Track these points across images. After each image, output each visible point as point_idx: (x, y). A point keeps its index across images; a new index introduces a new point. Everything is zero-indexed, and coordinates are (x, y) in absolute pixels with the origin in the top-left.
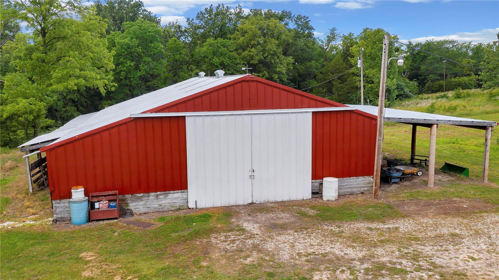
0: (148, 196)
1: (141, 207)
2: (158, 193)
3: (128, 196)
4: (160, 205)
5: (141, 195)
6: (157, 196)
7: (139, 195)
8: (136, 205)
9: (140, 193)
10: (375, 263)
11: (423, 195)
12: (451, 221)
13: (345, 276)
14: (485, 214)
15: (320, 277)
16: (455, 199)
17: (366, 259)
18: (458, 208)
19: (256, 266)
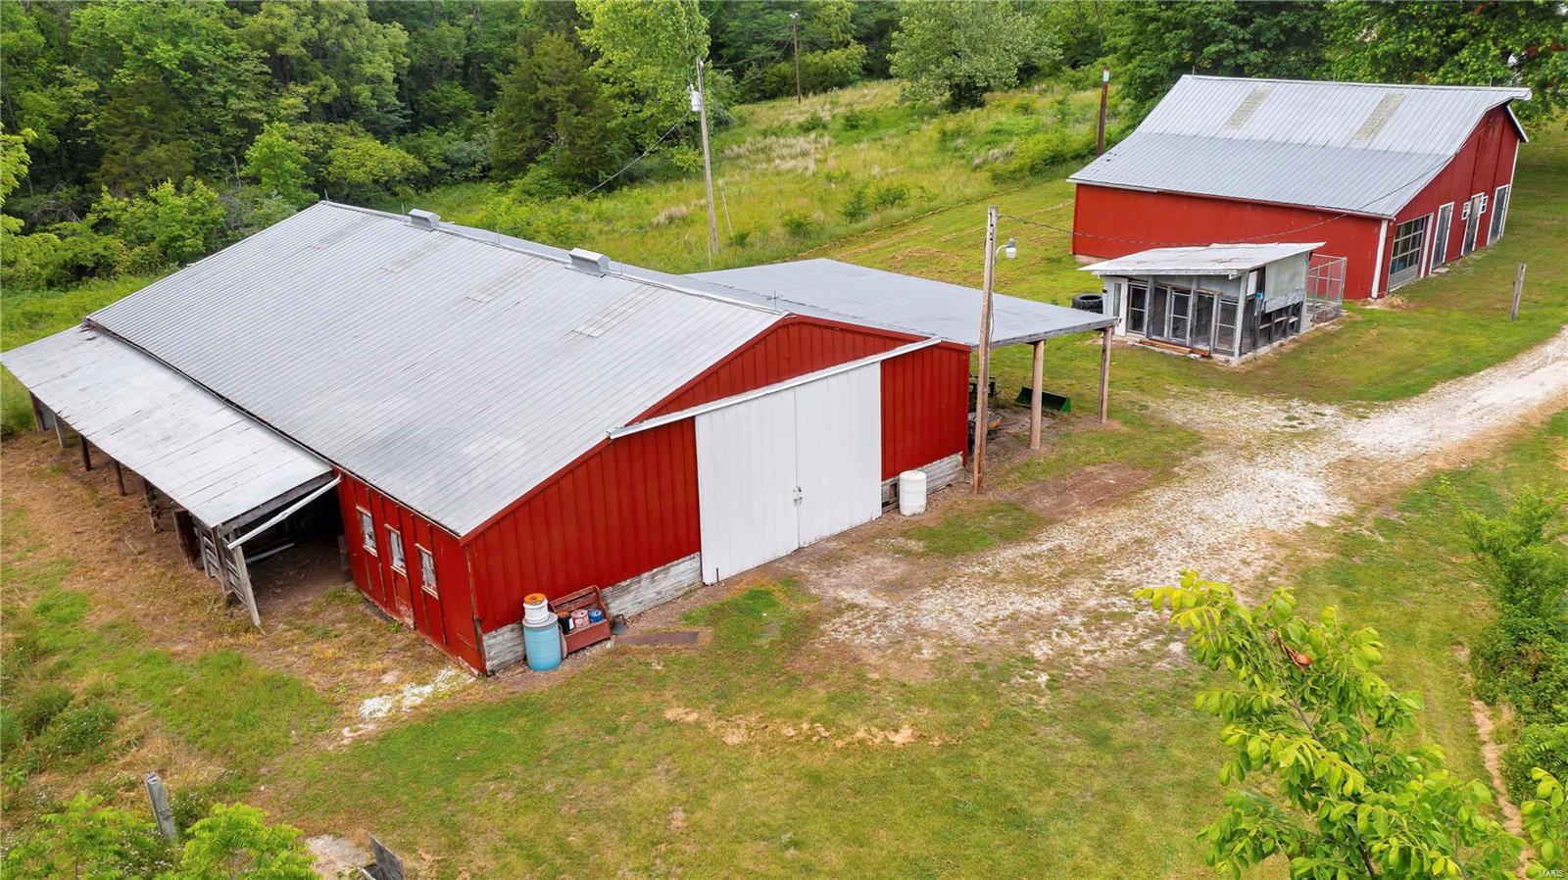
0: (639, 582)
1: (629, 605)
2: (655, 570)
3: (607, 590)
4: (659, 593)
5: (629, 581)
6: (654, 575)
7: (624, 584)
8: (621, 603)
9: (625, 580)
10: (1086, 612)
11: (1040, 469)
12: (1117, 516)
13: (1067, 641)
14: (1147, 493)
15: (1041, 650)
16: (1088, 469)
17: (1069, 608)
18: (1107, 489)
19: (947, 658)
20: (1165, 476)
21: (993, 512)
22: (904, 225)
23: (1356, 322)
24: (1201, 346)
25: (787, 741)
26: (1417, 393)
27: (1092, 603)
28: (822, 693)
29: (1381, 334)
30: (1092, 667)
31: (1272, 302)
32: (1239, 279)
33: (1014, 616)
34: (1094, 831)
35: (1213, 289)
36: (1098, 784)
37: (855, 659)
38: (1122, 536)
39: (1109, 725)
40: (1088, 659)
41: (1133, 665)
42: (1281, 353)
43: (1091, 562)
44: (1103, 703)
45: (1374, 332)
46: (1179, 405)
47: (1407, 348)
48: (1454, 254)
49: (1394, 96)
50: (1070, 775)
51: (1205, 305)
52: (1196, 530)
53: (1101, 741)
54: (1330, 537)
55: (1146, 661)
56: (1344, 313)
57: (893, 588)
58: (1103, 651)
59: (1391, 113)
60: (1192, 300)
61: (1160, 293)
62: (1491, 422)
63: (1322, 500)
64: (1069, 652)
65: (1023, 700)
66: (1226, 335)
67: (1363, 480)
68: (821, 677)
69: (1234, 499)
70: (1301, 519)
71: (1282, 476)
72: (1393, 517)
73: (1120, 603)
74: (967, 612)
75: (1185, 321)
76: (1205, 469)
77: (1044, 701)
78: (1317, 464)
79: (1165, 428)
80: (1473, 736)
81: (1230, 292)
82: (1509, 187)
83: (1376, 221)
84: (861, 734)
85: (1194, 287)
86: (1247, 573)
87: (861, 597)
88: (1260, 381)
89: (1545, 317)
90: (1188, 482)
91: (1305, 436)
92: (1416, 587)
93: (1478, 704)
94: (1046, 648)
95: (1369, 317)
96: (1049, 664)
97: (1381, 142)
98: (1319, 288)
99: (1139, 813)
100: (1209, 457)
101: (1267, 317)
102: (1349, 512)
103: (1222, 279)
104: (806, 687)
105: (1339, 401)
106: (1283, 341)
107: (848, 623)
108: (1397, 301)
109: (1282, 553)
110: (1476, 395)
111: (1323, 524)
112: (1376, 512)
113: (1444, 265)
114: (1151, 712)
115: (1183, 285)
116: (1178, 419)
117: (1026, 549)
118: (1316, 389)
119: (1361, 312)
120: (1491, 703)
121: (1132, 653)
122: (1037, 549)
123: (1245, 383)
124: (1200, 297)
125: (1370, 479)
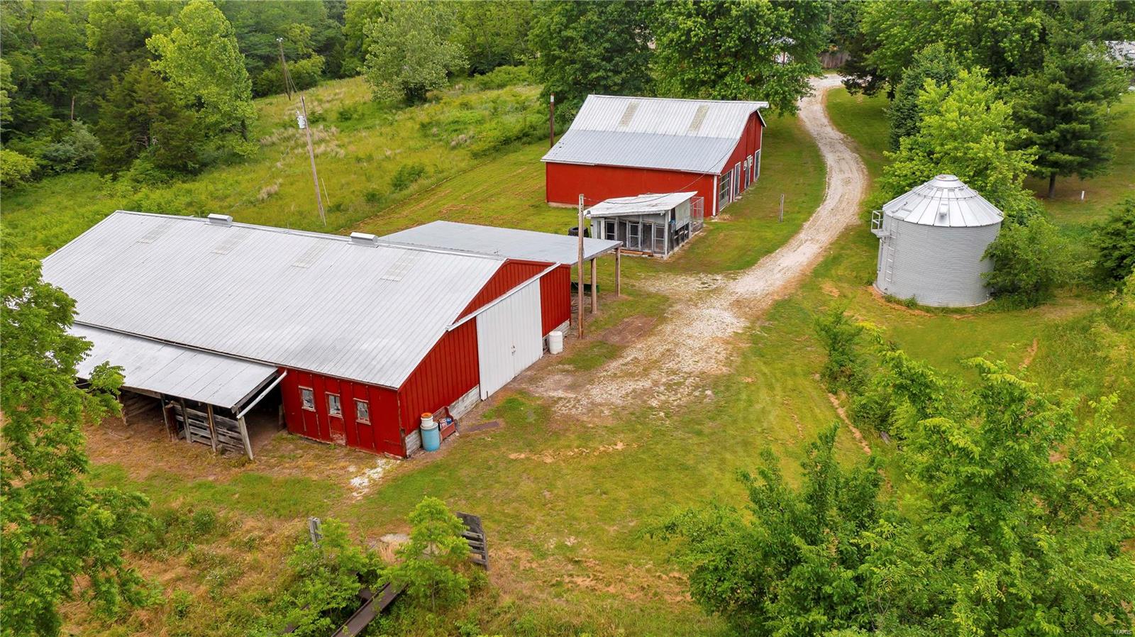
0: (458, 403)
1: (458, 414)
2: (464, 396)
3: (449, 408)
4: (465, 407)
5: (455, 402)
6: (464, 398)
7: (454, 404)
8: (455, 413)
10: (664, 384)
11: (603, 323)
12: (652, 340)
13: (663, 398)
14: (659, 328)
15: (654, 403)
16: (626, 320)
17: (656, 383)
18: (640, 328)
19: (617, 413)
20: (663, 320)
21: (595, 346)
22: (433, 189)
23: (711, 230)
24: (646, 251)
25: (572, 457)
26: (753, 264)
27: (664, 380)
28: (573, 436)
29: (725, 235)
30: (678, 406)
31: (679, 224)
32: (664, 215)
33: (634, 391)
34: (715, 465)
35: (651, 220)
36: (708, 449)
37: (578, 420)
38: (660, 349)
39: (699, 427)
40: (675, 403)
41: (695, 402)
42: (684, 250)
43: (653, 362)
44: (693, 419)
45: (722, 234)
46: (649, 283)
47: (740, 242)
48: (742, 188)
49: (703, 107)
50: (695, 447)
51: (647, 229)
52: (690, 342)
53: (699, 433)
54: (746, 337)
55: (699, 400)
56: (704, 225)
57: (572, 387)
58: (680, 399)
59: (704, 116)
60: (640, 227)
61: (622, 225)
62: (789, 275)
63: (735, 321)
64: (667, 402)
65: (659, 424)
66: (660, 242)
67: (748, 309)
68: (567, 430)
69: (699, 326)
70: (730, 331)
71: (713, 312)
72: (767, 324)
73: (676, 379)
74: (613, 392)
75: (637, 238)
76: (679, 313)
77: (667, 422)
78: (726, 305)
79: (649, 295)
80: (832, 407)
81: (660, 221)
82: (760, 150)
83: (712, 176)
84: (602, 449)
85: (641, 220)
86: (721, 357)
87: (560, 394)
88: (681, 266)
89: (794, 220)
90: (674, 320)
91: (714, 291)
92: (788, 354)
93: (830, 395)
94: (656, 402)
95: (716, 227)
96: (661, 409)
97: (703, 132)
98: (694, 214)
99: (728, 456)
100: (677, 307)
101: (677, 232)
102: (748, 324)
103: (656, 215)
104: (564, 435)
105: (721, 273)
106: (683, 244)
107: (563, 406)
108: (727, 216)
109: (730, 347)
110: (778, 263)
111: (740, 331)
112: (759, 323)
113: (739, 195)
114: (712, 419)
115: (635, 220)
116: (652, 290)
117: (621, 361)
118: (708, 267)
119: (712, 224)
120: (835, 393)
121: (692, 398)
122: (626, 361)
123: (675, 267)
124: (644, 225)
125: (750, 308)
